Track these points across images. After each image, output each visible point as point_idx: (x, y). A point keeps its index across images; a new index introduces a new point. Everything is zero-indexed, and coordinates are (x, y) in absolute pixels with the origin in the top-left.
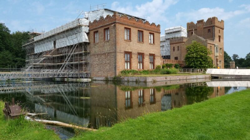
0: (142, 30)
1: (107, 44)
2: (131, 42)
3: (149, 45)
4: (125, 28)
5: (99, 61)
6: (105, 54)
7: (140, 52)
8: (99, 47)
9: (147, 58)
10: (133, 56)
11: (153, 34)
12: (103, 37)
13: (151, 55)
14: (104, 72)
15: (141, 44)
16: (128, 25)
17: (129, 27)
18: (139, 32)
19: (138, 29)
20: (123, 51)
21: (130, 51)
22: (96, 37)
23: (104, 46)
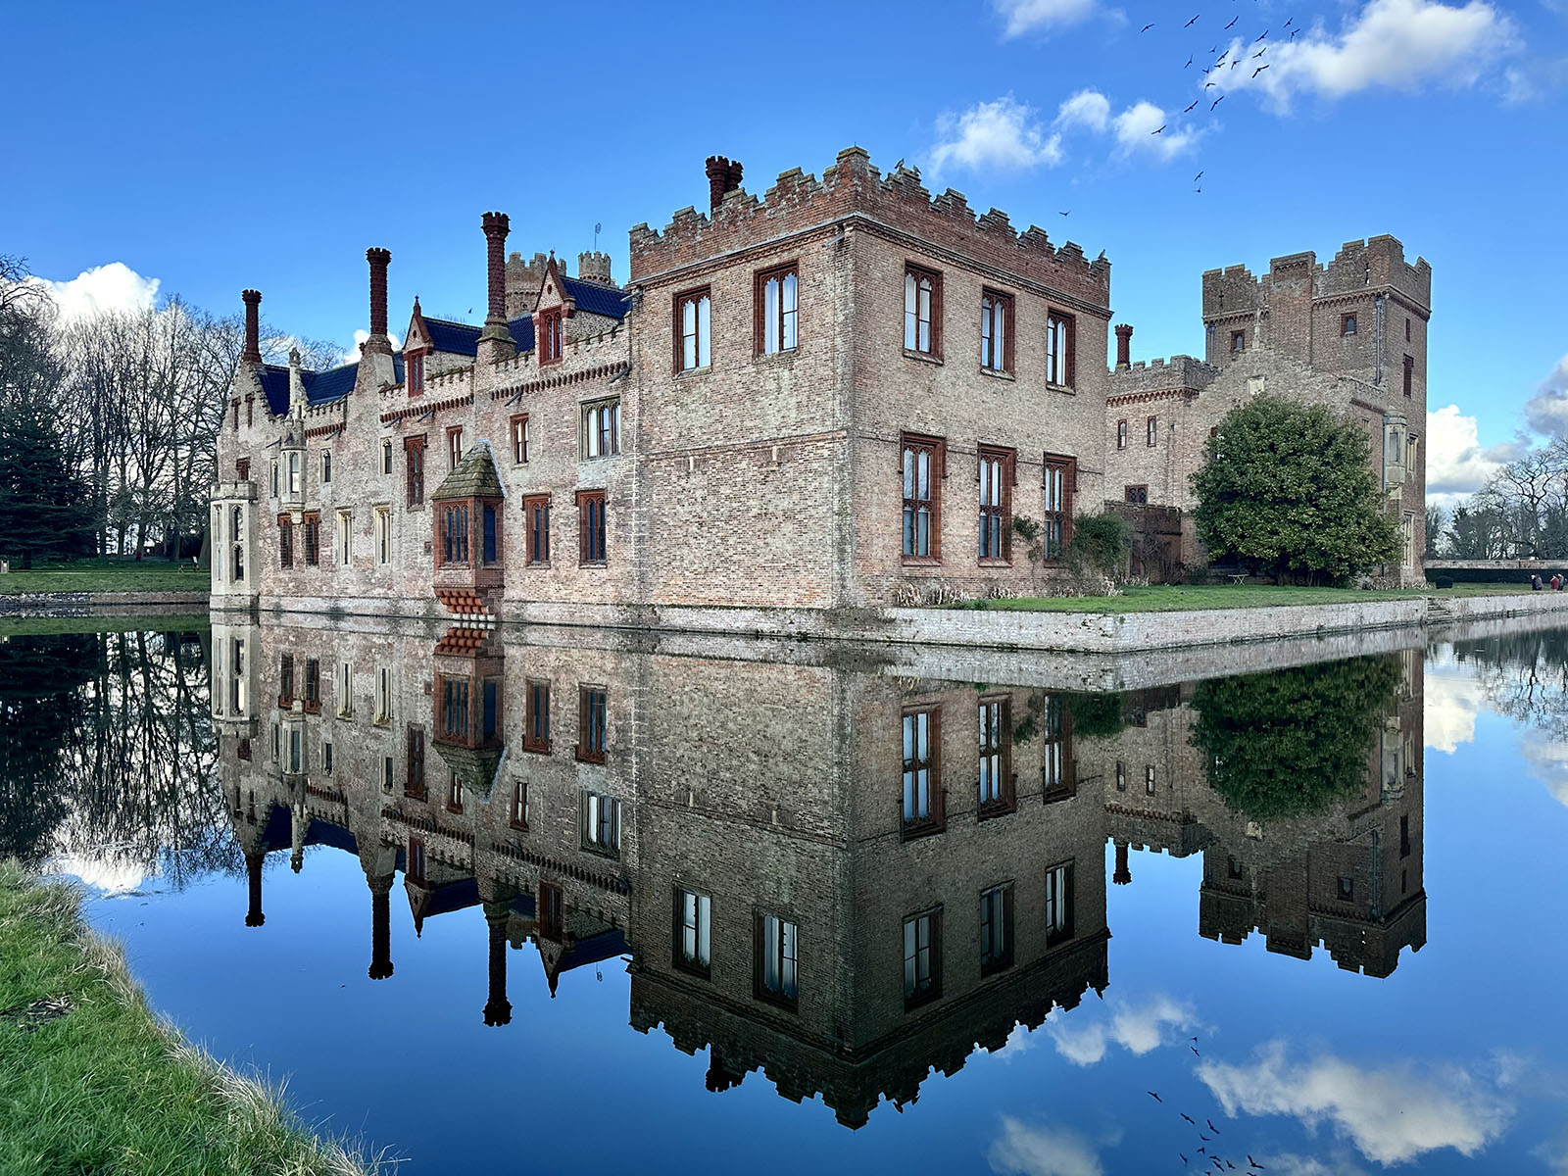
0: (1006, 288)
1: (777, 379)
2: (944, 372)
3: (1046, 397)
4: (911, 268)
5: (712, 500)
6: (759, 449)
7: (993, 439)
8: (713, 404)
9: (1029, 487)
10: (952, 467)
11: (1069, 321)
12: (749, 328)
13: (1052, 461)
14: (749, 575)
15: (999, 386)
16: (927, 249)
17: (935, 264)
18: (986, 303)
19: (986, 282)
20: (890, 433)
21: (934, 430)
22: (689, 327)
23: (752, 394)
